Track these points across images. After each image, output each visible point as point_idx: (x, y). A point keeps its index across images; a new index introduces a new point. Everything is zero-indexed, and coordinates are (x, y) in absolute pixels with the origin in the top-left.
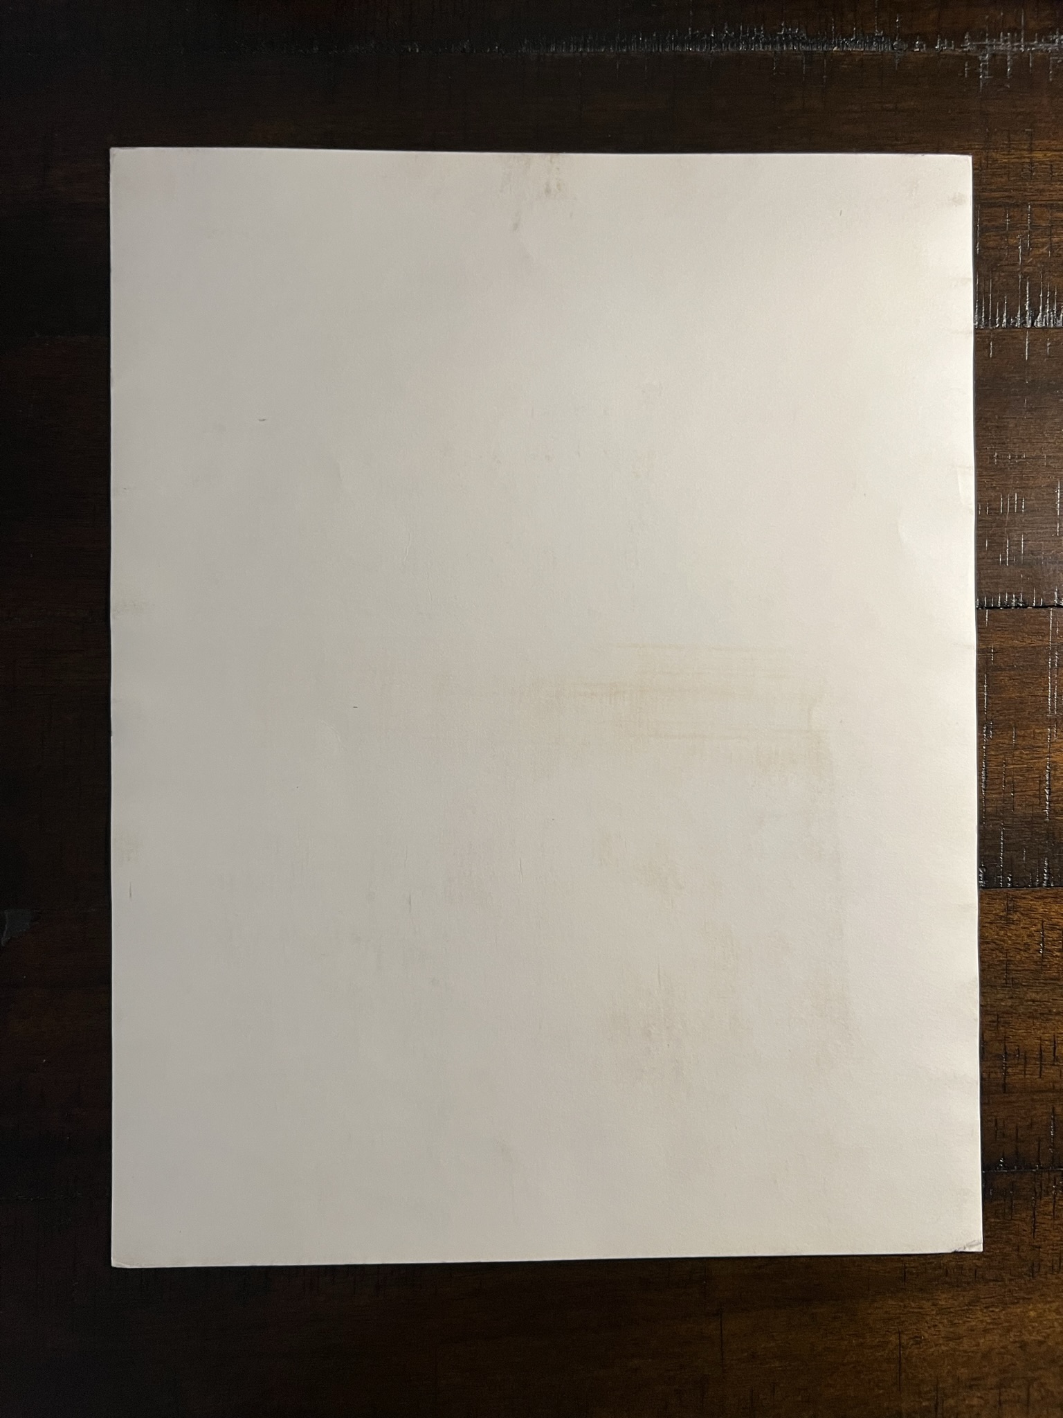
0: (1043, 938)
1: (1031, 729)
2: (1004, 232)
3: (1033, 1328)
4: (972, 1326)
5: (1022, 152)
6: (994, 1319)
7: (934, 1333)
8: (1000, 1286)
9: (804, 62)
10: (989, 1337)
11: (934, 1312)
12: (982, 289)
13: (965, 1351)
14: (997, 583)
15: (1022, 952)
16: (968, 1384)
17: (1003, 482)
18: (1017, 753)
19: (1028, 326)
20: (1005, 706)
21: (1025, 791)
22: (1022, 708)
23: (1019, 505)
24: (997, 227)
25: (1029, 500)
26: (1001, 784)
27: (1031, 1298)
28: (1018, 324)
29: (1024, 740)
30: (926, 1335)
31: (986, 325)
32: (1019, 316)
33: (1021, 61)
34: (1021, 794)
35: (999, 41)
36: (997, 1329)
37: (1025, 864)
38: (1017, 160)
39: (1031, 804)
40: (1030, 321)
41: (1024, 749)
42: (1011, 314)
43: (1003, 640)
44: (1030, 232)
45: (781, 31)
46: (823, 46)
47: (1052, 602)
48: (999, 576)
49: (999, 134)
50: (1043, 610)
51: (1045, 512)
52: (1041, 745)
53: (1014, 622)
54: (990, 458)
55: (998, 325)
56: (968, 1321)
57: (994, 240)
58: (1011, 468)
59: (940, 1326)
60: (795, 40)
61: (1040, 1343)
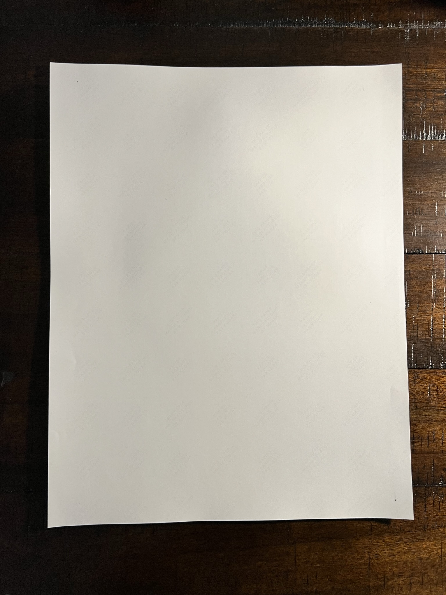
0: (429, 390)
1: (425, 303)
2: (415, 101)
3: (425, 552)
4: (399, 551)
5: (422, 69)
6: (409, 548)
7: (383, 553)
8: (411, 534)
9: (334, 32)
10: (406, 555)
11: (384, 544)
12: (405, 124)
13: (396, 561)
14: (411, 244)
15: (421, 396)
16: (397, 575)
17: (413, 203)
18: (419, 313)
19: (424, 139)
20: (414, 294)
21: (422, 329)
22: (421, 295)
23: (420, 212)
24: (412, 99)
25: (424, 210)
26: (412, 326)
27: (423, 540)
28: (420, 139)
29: (422, 308)
30: (380, 554)
31: (407, 139)
32: (420, 135)
33: (422, 32)
34: (420, 330)
35: (413, 24)
36: (410, 552)
37: (422, 359)
38: (420, 72)
39: (424, 334)
40: (425, 137)
41: (422, 312)
42: (418, 135)
43: (413, 267)
44: (425, 101)
45: (325, 19)
46: (342, 26)
47: (434, 251)
48: (412, 241)
49: (413, 62)
50: (430, 255)
51: (431, 215)
52: (428, 310)
53: (418, 260)
54: (409, 193)
55: (412, 139)
56: (398, 549)
57: (411, 104)
58: (417, 197)
59: (386, 550)
60: (330, 23)
61: (428, 558)
